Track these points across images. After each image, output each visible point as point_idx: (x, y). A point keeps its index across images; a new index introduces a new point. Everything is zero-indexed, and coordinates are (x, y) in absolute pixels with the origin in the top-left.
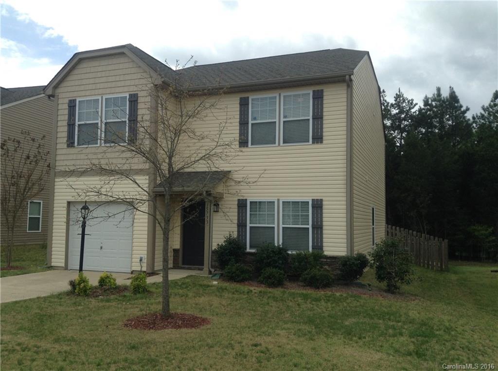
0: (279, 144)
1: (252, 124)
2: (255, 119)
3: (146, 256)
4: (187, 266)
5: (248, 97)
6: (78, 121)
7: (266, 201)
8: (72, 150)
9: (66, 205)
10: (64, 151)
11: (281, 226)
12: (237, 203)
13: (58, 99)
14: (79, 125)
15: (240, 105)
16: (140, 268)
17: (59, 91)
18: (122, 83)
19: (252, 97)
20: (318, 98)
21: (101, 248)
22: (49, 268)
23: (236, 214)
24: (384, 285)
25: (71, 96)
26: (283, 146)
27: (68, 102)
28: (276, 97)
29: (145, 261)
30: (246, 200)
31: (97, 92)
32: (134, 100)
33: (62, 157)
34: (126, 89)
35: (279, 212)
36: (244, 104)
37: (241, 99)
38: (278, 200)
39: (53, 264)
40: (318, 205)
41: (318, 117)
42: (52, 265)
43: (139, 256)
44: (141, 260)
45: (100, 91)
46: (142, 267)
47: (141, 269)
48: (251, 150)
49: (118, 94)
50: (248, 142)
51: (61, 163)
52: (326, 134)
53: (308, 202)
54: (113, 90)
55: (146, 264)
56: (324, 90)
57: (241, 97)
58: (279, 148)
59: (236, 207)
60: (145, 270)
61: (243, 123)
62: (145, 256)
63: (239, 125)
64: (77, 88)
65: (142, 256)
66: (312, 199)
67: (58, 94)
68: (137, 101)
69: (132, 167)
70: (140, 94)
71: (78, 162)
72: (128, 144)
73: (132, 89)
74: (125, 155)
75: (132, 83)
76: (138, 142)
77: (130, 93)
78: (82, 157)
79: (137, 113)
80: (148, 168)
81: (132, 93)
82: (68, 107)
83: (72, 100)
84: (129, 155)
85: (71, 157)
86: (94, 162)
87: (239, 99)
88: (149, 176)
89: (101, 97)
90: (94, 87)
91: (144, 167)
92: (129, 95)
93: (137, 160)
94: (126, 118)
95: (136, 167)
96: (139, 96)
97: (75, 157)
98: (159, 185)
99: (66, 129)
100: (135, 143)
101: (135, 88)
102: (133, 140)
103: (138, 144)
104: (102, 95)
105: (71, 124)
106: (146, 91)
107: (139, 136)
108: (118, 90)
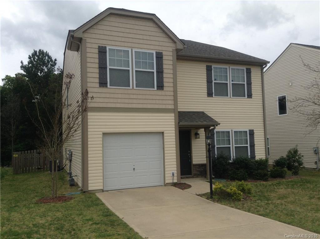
0: (230, 97)
2: (216, 80)
5: (211, 66)
6: (110, 66)
7: (225, 131)
9: (101, 136)
10: (97, 90)
11: (234, 146)
13: (86, 43)
14: (110, 69)
17: (87, 35)
19: (214, 66)
20: (249, 72)
21: (134, 169)
26: (232, 98)
27: (98, 47)
28: (227, 68)
31: (126, 44)
32: (160, 57)
34: (152, 47)
35: (232, 138)
36: (209, 69)
38: (232, 130)
39: (90, 189)
40: (252, 133)
41: (249, 84)
43: (171, 172)
44: (173, 175)
45: (129, 45)
46: (173, 180)
48: (215, 99)
49: (145, 49)
50: (212, 94)
52: (253, 93)
53: (247, 131)
54: (141, 46)
55: (176, 177)
56: (251, 69)
57: (207, 64)
58: (230, 99)
60: (176, 182)
61: (209, 81)
62: (175, 172)
64: (106, 37)
66: (249, 130)
67: (85, 38)
68: (162, 58)
69: (161, 107)
70: (164, 53)
71: (112, 100)
72: (157, 89)
73: (157, 48)
74: (154, 97)
75: (157, 43)
76: (165, 89)
77: (157, 51)
78: (116, 96)
79: (163, 67)
80: (174, 108)
81: (158, 51)
82: (98, 52)
83: (102, 46)
84: (158, 97)
85: (103, 95)
86: (127, 101)
87: (206, 66)
88: (174, 114)
89: (131, 50)
90: (123, 39)
91: (170, 107)
92: (156, 52)
93: (164, 102)
94: (154, 69)
95: (164, 107)
96: (163, 54)
97: (108, 95)
98: (180, 121)
99: (97, 71)
100: (163, 89)
101: (160, 48)
102: (161, 87)
103: (164, 90)
104: (132, 48)
105: (102, 67)
106: (169, 52)
107: (165, 84)
108: (145, 46)
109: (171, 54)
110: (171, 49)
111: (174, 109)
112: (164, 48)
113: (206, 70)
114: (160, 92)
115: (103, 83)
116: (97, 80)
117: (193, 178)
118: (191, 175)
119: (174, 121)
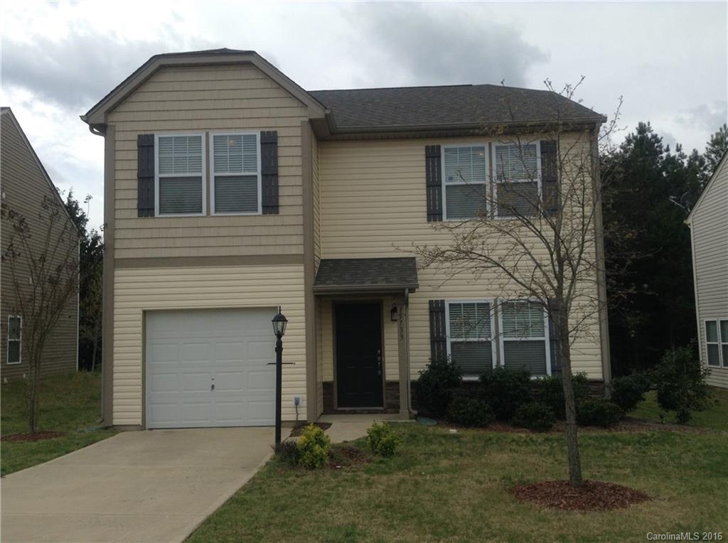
0: (492, 217)
1: (447, 187)
2: (451, 179)
3: (305, 396)
4: (348, 409)
5: (439, 147)
6: (160, 172)
8: (148, 222)
9: (140, 316)
10: (133, 224)
11: (503, 339)
12: (427, 306)
13: (115, 131)
14: (160, 179)
15: (426, 157)
16: (295, 416)
17: (115, 117)
18: (247, 113)
19: (445, 146)
20: (549, 151)
21: (213, 387)
22: (107, 428)
23: (428, 323)
24: (672, 415)
25: (144, 128)
27: (136, 138)
28: (483, 149)
29: (304, 403)
30: (443, 302)
31: (195, 124)
32: (270, 142)
33: (129, 234)
34: (253, 123)
36: (433, 157)
37: (427, 148)
38: (495, 301)
39: (116, 422)
41: (551, 180)
42: (114, 424)
43: (293, 397)
44: (297, 403)
45: (203, 124)
46: (298, 414)
47: (297, 417)
49: (237, 130)
50: (441, 214)
51: (126, 244)
54: (229, 123)
55: (305, 409)
57: (427, 144)
59: (427, 312)
60: (306, 419)
61: (433, 184)
62: (303, 398)
63: (425, 187)
64: (154, 116)
65: (297, 396)
67: (114, 124)
68: (276, 143)
69: (271, 251)
70: (281, 132)
71: (163, 243)
72: (263, 213)
73: (264, 123)
74: (257, 231)
75: (266, 113)
76: (281, 210)
77: (263, 130)
78: (171, 233)
79: (277, 163)
80: (302, 253)
81: (266, 130)
82: (137, 148)
83: (145, 135)
84: (265, 231)
85: (147, 234)
86: (195, 242)
87: (424, 148)
88: (305, 266)
89: (205, 133)
90: (189, 115)
91: (294, 252)
92: (261, 132)
93: (280, 240)
94: (256, 170)
95: (278, 251)
96: (278, 135)
97: (155, 233)
98: (318, 279)
99: (135, 184)
100: (277, 212)
101: (271, 123)
102: (271, 207)
103: (280, 214)
104: (207, 131)
105: (145, 177)
106: (292, 128)
107: (282, 201)
108: (238, 123)
109: (298, 132)
110: (297, 122)
111: (303, 255)
112: (280, 122)
113: (424, 159)
114: (271, 219)
115: (145, 210)
116: (134, 204)
117: (386, 413)
118: (382, 406)
119: (302, 281)
